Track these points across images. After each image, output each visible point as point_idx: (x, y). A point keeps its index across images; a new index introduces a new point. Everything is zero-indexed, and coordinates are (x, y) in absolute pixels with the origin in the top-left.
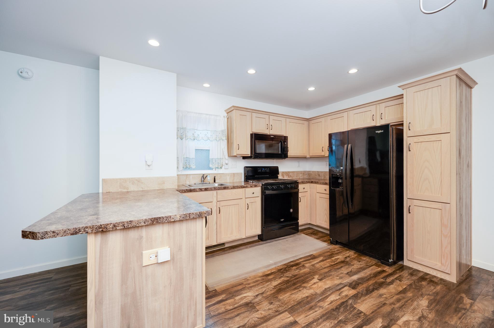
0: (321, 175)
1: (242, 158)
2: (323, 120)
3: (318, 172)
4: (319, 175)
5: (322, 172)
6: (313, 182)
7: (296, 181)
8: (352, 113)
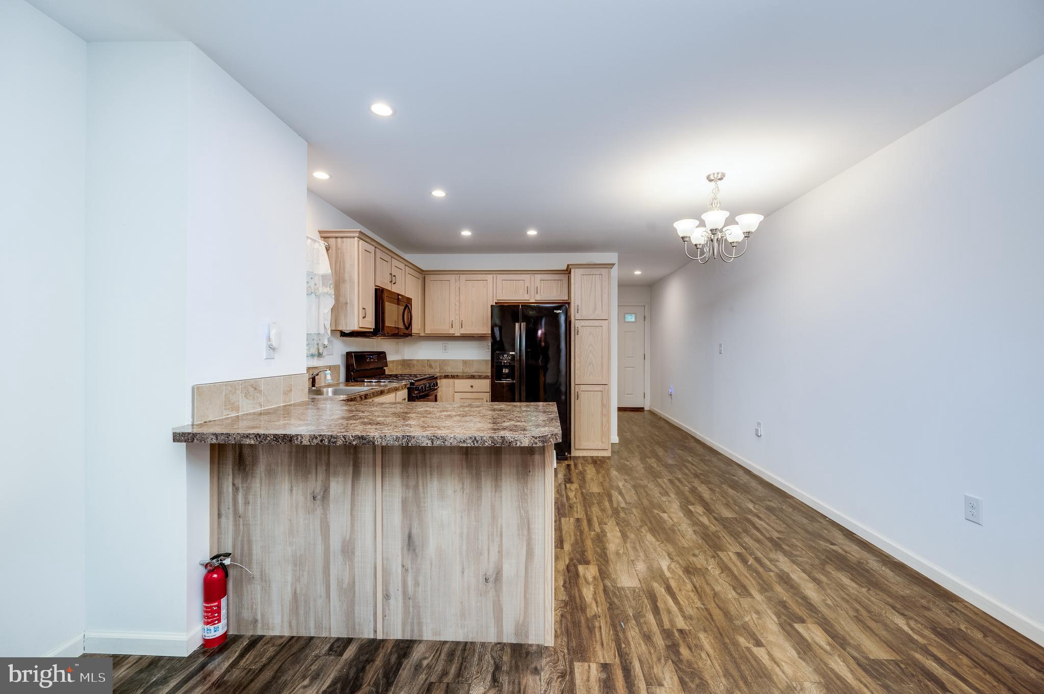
0: (434, 366)
1: (339, 334)
2: (452, 278)
3: (428, 360)
4: (431, 366)
5: (436, 361)
6: (448, 376)
7: (433, 376)
8: (500, 277)
